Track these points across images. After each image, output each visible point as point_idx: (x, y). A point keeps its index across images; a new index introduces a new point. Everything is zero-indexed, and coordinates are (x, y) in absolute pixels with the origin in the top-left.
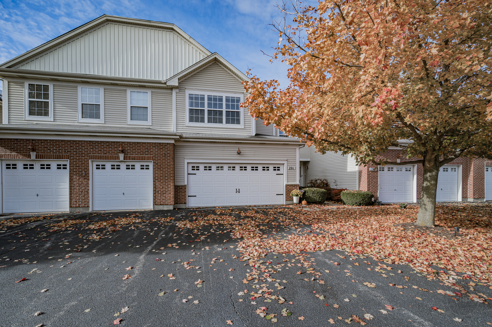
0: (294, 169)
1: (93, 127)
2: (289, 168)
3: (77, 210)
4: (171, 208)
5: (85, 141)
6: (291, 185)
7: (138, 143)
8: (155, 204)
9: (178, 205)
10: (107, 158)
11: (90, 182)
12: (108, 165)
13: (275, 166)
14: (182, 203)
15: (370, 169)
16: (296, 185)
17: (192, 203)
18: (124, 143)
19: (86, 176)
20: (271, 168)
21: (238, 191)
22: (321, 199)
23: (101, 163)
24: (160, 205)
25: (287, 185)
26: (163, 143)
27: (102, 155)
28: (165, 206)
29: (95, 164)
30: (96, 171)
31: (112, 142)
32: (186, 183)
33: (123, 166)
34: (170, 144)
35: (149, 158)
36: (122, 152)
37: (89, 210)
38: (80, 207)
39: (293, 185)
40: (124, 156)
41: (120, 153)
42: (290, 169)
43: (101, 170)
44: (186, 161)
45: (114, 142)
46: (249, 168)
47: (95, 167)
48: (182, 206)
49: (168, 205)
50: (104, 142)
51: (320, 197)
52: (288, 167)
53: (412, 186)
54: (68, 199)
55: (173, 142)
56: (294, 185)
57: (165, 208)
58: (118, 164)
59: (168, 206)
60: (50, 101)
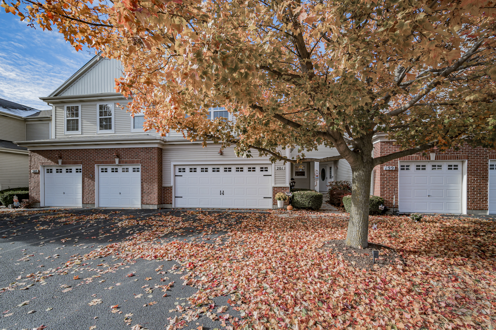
0: (284, 169)
1: (107, 137)
2: (276, 169)
3: (88, 206)
4: (156, 207)
5: (92, 149)
6: (279, 187)
7: (129, 148)
8: (142, 203)
9: (164, 205)
10: (106, 163)
11: (96, 183)
12: (109, 169)
13: (262, 166)
14: (168, 203)
15: (384, 168)
16: (286, 188)
17: (179, 204)
18: (119, 149)
19: (93, 178)
20: (258, 169)
21: (222, 193)
22: (312, 205)
23: (104, 167)
24: (147, 204)
25: (275, 187)
26: (149, 148)
27: (104, 160)
28: (151, 206)
29: (100, 167)
30: (101, 174)
31: (111, 149)
32: (172, 184)
33: (120, 169)
34: (154, 148)
35: (137, 162)
36: (118, 156)
37: (94, 206)
38: (88, 203)
39: (281, 187)
40: (119, 161)
41: (116, 158)
42: (278, 170)
43: (104, 173)
44: (173, 164)
45: (112, 149)
46: (234, 169)
47: (100, 170)
48: (168, 206)
49: (153, 204)
50: (105, 149)
51: (309, 202)
52: (276, 167)
53: (460, 191)
54: (81, 197)
55: (156, 146)
56: (283, 187)
57: (151, 207)
58: (116, 167)
59: (153, 206)
60: (79, 118)
